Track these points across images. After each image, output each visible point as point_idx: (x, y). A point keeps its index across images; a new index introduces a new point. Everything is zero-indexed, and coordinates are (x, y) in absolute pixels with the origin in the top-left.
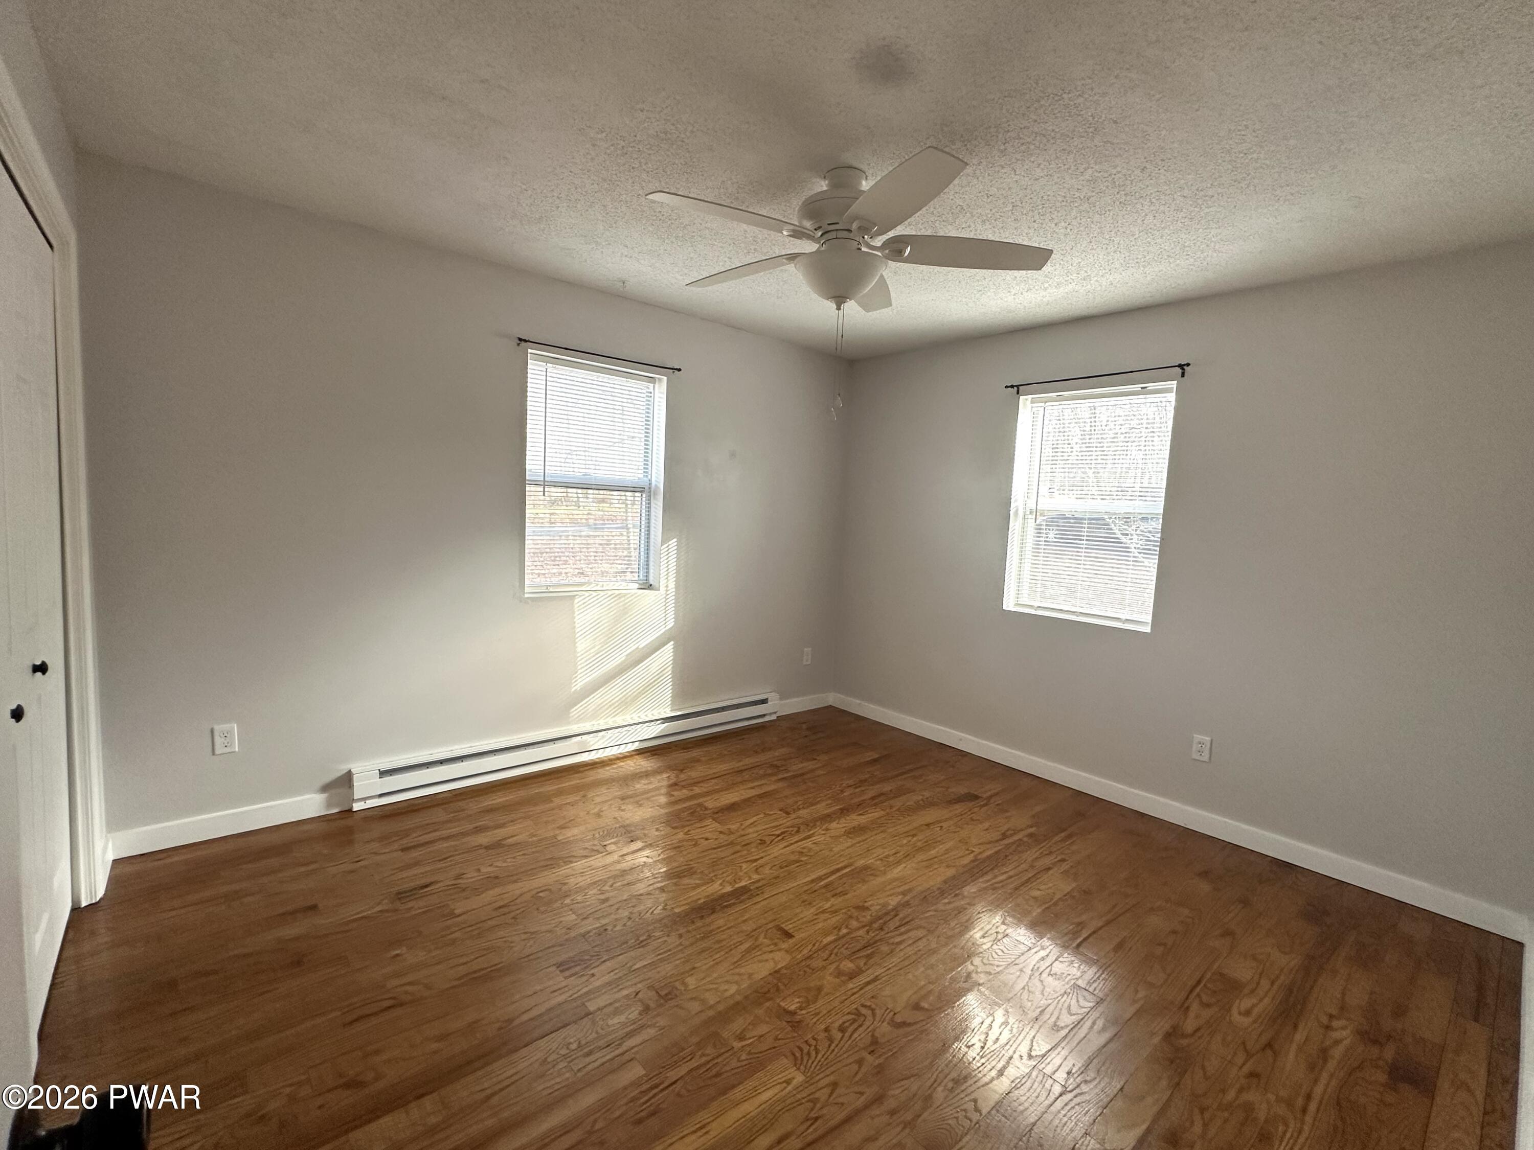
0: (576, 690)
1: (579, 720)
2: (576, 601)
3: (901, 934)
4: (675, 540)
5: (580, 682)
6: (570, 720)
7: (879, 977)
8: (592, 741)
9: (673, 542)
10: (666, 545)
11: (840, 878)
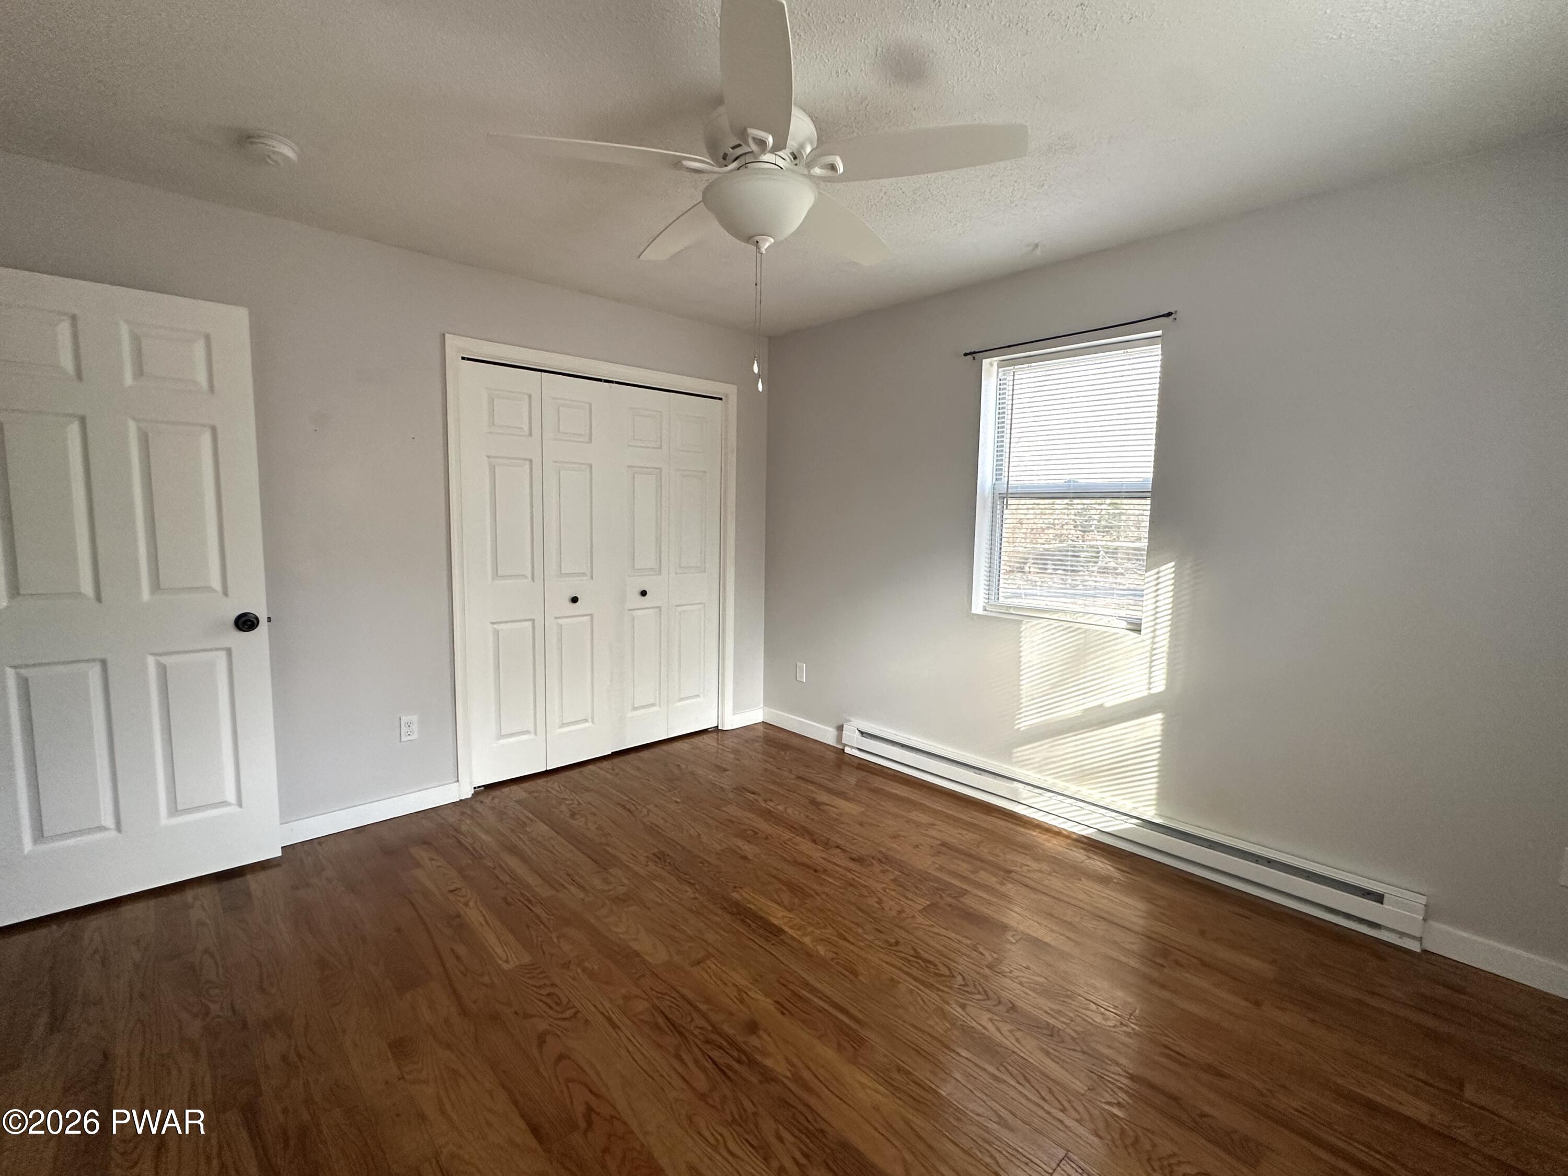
0: (1019, 729)
1: (1023, 763)
2: (1023, 627)
3: (696, 1061)
4: (1173, 564)
5: (1027, 720)
6: (1014, 760)
7: (618, 1030)
8: (1024, 793)
9: (1168, 570)
10: (1156, 570)
11: (822, 1010)
